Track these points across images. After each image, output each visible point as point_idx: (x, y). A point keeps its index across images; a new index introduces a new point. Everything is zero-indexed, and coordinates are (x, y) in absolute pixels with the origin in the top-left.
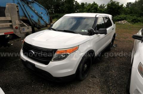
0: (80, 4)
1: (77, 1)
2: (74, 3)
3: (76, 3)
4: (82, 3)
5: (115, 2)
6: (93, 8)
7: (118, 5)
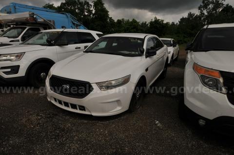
0: (116, 21)
1: (111, 18)
2: (108, 20)
3: (110, 20)
4: (118, 20)
5: (159, 20)
6: (132, 27)
7: (163, 23)
